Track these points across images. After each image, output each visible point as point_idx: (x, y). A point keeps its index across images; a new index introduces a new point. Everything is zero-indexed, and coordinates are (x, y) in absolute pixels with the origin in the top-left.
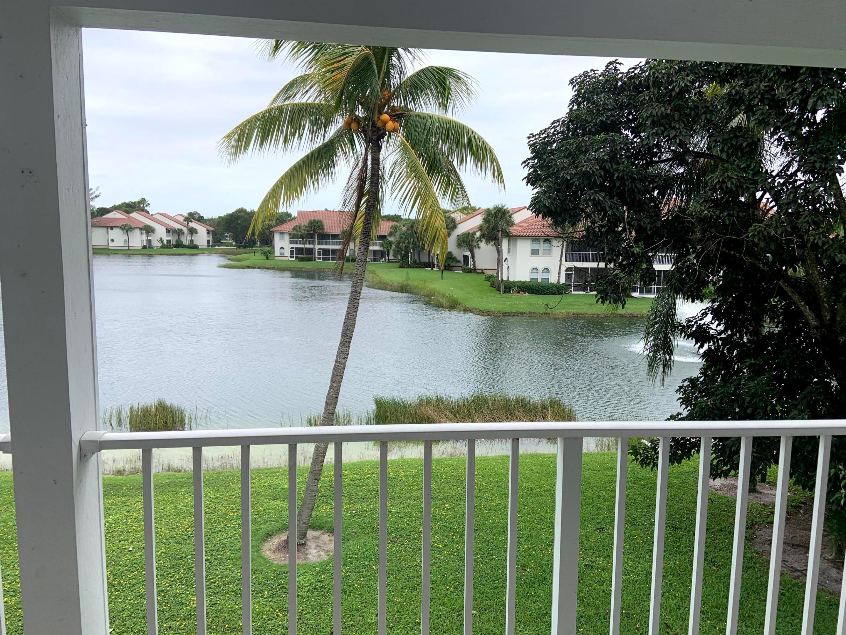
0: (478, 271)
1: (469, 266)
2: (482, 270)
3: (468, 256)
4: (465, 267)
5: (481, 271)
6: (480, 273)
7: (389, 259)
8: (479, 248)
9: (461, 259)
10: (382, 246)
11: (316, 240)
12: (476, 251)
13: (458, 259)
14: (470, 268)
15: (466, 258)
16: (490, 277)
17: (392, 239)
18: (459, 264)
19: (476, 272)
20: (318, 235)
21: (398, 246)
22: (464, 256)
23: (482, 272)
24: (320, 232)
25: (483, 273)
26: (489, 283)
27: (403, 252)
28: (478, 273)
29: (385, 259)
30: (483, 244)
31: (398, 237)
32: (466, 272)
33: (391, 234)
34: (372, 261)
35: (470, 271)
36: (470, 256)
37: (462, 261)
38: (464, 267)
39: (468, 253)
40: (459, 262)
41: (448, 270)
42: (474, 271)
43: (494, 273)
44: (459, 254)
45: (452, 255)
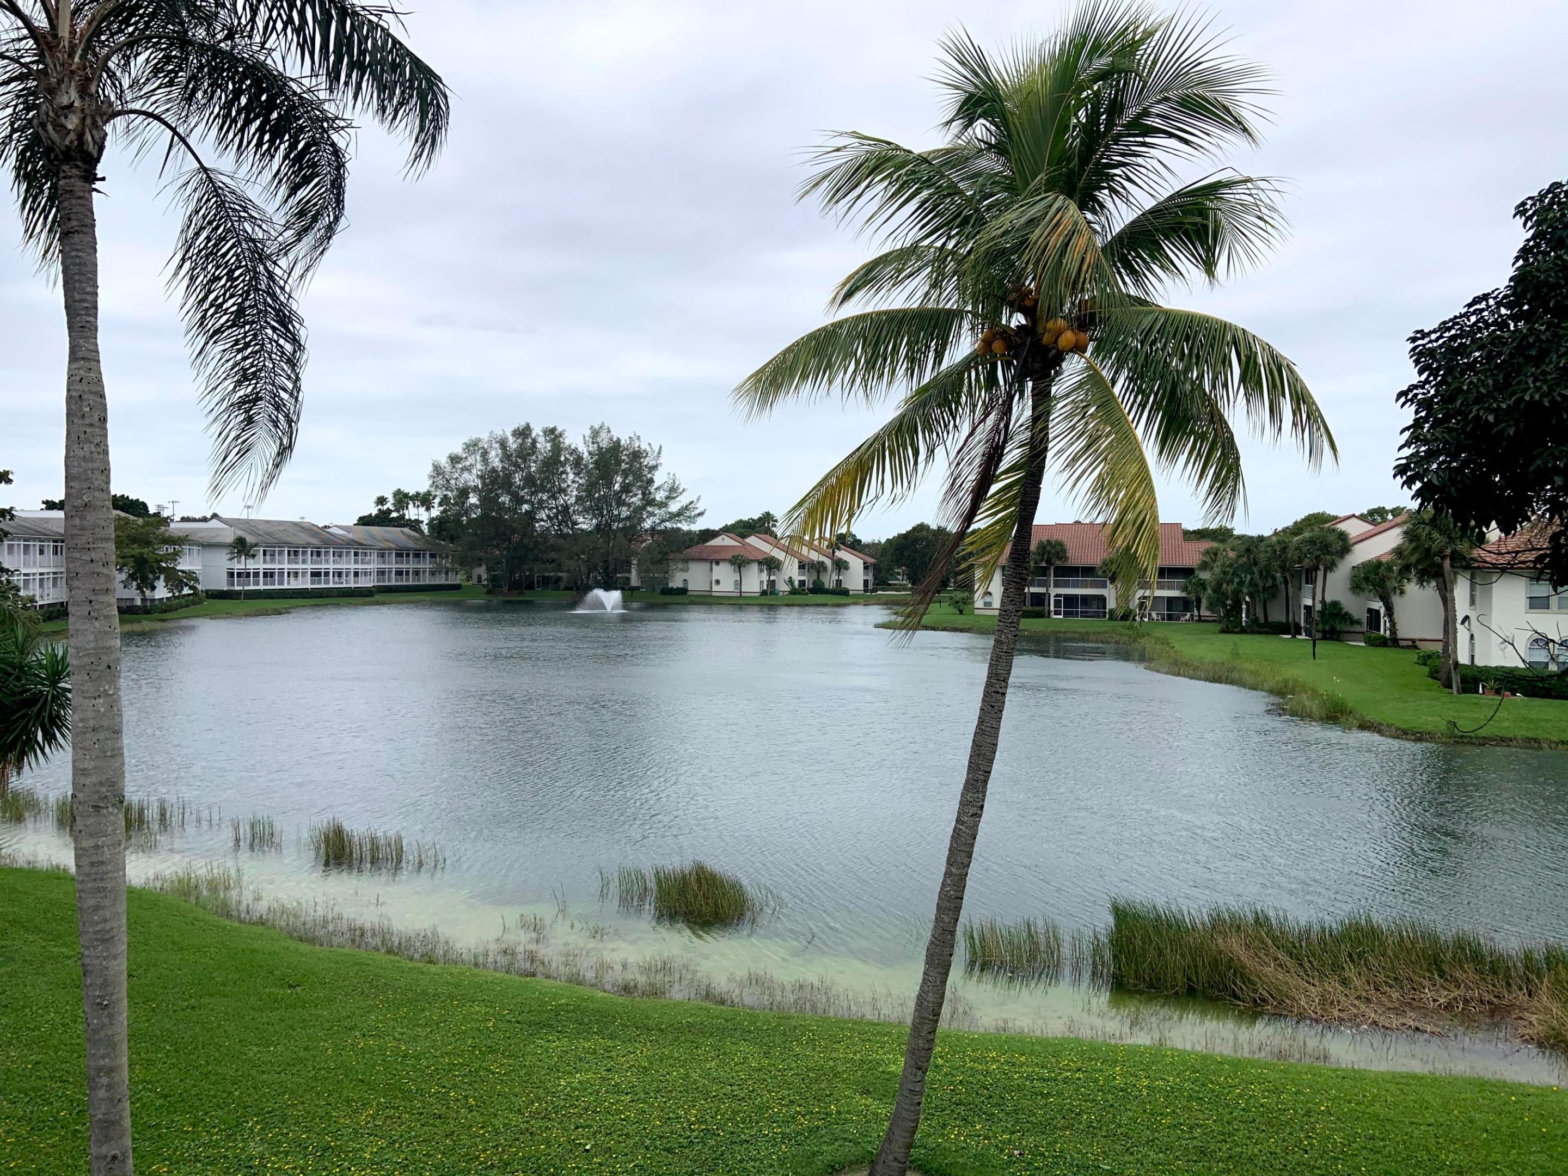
0: (1402, 643)
1: (1382, 632)
2: (1413, 641)
3: (1378, 612)
4: (1374, 634)
5: (1410, 643)
6: (1408, 647)
7: (1199, 616)
8: (1402, 593)
9: (1364, 617)
10: (1184, 589)
11: (1052, 578)
12: (1396, 600)
13: (1356, 618)
14: (1384, 637)
15: (1373, 614)
16: (1429, 657)
17: (1205, 576)
18: (1357, 628)
19: (1398, 646)
20: (1056, 569)
21: (1217, 589)
22: (1370, 611)
23: (1413, 645)
24: (1059, 563)
25: (1416, 647)
26: (1427, 669)
27: (1229, 602)
28: (1403, 647)
29: (1192, 616)
30: (1412, 588)
31: (1217, 570)
32: (1373, 645)
33: (1204, 566)
34: (1163, 619)
35: (1383, 643)
36: (1382, 611)
37: (1365, 620)
38: (1369, 634)
39: (1378, 605)
40: (1358, 622)
41: (1332, 639)
42: (1393, 642)
43: (1439, 647)
44: (1356, 606)
45: (1341, 609)
